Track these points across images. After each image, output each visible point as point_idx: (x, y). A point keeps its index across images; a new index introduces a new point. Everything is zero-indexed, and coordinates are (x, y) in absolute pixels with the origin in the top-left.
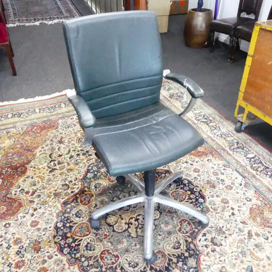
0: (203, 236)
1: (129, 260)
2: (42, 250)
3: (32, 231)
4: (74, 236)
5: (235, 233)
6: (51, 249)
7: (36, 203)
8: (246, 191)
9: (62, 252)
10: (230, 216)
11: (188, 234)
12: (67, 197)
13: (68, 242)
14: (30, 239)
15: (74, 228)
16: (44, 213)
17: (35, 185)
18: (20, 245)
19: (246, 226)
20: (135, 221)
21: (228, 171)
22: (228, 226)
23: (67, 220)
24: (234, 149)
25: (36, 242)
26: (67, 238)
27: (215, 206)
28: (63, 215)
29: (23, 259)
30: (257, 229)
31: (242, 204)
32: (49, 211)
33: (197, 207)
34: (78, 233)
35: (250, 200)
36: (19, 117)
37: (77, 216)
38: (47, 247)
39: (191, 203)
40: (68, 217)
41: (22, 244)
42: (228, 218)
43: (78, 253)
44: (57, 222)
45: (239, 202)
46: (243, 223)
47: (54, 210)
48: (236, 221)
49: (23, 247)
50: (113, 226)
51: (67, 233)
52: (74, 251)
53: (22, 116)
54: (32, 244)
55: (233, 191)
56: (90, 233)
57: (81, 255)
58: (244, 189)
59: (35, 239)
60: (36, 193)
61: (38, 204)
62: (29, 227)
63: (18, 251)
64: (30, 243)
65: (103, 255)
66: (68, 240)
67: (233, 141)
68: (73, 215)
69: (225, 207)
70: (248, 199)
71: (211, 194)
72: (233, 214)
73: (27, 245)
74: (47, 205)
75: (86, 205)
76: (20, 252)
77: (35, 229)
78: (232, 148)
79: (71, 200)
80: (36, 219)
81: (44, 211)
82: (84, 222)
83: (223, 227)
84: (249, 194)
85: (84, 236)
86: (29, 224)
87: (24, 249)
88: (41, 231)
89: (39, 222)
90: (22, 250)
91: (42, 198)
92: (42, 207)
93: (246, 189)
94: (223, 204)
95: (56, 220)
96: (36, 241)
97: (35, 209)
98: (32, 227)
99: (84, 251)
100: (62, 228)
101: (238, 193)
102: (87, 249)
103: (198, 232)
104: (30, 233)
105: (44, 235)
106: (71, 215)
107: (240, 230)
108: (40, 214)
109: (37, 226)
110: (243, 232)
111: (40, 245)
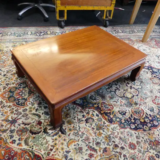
2: (157, 139)
3: (140, 148)
6: (155, 133)
7: (108, 147)
9: (157, 126)
12: (103, 120)
13: (149, 122)
14: (148, 149)
15: (135, 117)
16: (120, 138)
17: (81, 149)
18: (155, 158)
23: (128, 122)
25: (151, 144)
26: (145, 122)
34: (140, 115)
37: (125, 114)
38: (154, 136)
40: (125, 120)
41: (154, 155)
43: (156, 116)
44: (131, 128)
49: (157, 154)
51: (141, 122)
52: (155, 118)
54: (154, 147)
57: (158, 115)
60: (93, 147)
61: (108, 144)
62: (136, 151)
64: (152, 148)
65: (156, 103)
66: (147, 121)
68: (123, 117)
73: (154, 151)
74: (112, 136)
75: (113, 107)
77: (138, 146)
79: (107, 117)
80: (127, 145)
81: (119, 138)
86: (132, 151)
87: (158, 153)
88: (140, 140)
89: (130, 142)
91: (102, 140)
92: (113, 140)
95: (128, 130)
96: (149, 144)
97: (115, 147)
98: (136, 148)
99: (154, 113)
100: (136, 125)
104: (142, 150)
105: (143, 138)
106: (123, 118)
108: (121, 142)
111: (153, 141)
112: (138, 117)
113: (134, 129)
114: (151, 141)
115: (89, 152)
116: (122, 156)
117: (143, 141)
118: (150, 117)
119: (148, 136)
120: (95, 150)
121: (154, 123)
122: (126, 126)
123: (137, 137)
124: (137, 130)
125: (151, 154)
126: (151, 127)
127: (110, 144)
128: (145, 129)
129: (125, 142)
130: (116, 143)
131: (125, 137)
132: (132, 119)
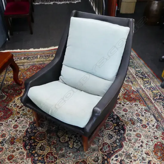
0: (115, 157)
1: (63, 162)
2: (15, 144)
3: (13, 131)
4: (35, 139)
5: (139, 159)
6: (20, 144)
7: (20, 114)
8: (156, 131)
10: (139, 147)
11: (105, 154)
13: (30, 142)
14: (10, 135)
15: (37, 133)
16: (23, 121)
18: (4, 138)
19: (148, 156)
20: (75, 137)
21: (147, 115)
22: (135, 154)
24: (156, 99)
25: (13, 138)
27: (131, 138)
28: (33, 124)
29: (3, 147)
30: (156, 161)
31: (150, 140)
32: (26, 120)
33: (118, 136)
34: (38, 137)
35: (157, 138)
36: (28, 59)
39: (114, 132)
41: (5, 138)
42: (137, 148)
43: (34, 150)
45: (149, 138)
46: (147, 154)
47: (29, 120)
48: (142, 151)
49: (5, 140)
50: (60, 138)
53: (29, 59)
54: (10, 139)
55: (146, 129)
56: (45, 139)
57: (35, 152)
58: (155, 129)
59: (13, 136)
61: (21, 114)
62: (12, 128)
63: (2, 141)
64: (10, 138)
65: (48, 155)
66: (31, 141)
67: (157, 93)
69: (137, 139)
70: (156, 138)
71: (131, 128)
72: (141, 146)
73: (7, 139)
74: (26, 116)
76: (3, 142)
77: (15, 130)
78: (155, 98)
80: (17, 124)
81: (23, 120)
82: (44, 131)
83: (131, 154)
84: (157, 134)
85: (41, 140)
87: (5, 141)
89: (18, 126)
90: (4, 141)
91: (25, 112)
92: (23, 117)
93: (157, 130)
94: (136, 137)
95: (28, 127)
96: (13, 137)
98: (14, 128)
99: (38, 150)
101: (150, 131)
102: (40, 149)
103: (113, 153)
104: (11, 132)
105: (19, 134)
107: (143, 158)
108: (20, 121)
109: (16, 128)
110: (144, 160)
111: (14, 140)
112: (36, 135)
113: (27, 130)
114: (15, 139)
115: (20, 106)
116: (12, 120)
117: (16, 134)
118: (34, 145)
119: (19, 138)
120: (20, 109)
121: (28, 146)
122: (31, 126)
123: (21, 131)
124: (26, 132)
125: (7, 136)
126: (26, 143)
127: (21, 116)
128: (25, 138)
129: (19, 123)
130: (20, 118)
131: (23, 123)
132: (36, 131)
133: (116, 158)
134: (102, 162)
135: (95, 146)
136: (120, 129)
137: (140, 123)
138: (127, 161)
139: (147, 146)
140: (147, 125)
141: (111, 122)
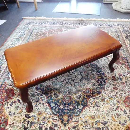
133: (93, 100)
134: (82, 100)
135: (80, 88)
136: (102, 82)
137: (120, 80)
138: (101, 103)
139: (120, 96)
140: (125, 83)
141: (97, 75)
